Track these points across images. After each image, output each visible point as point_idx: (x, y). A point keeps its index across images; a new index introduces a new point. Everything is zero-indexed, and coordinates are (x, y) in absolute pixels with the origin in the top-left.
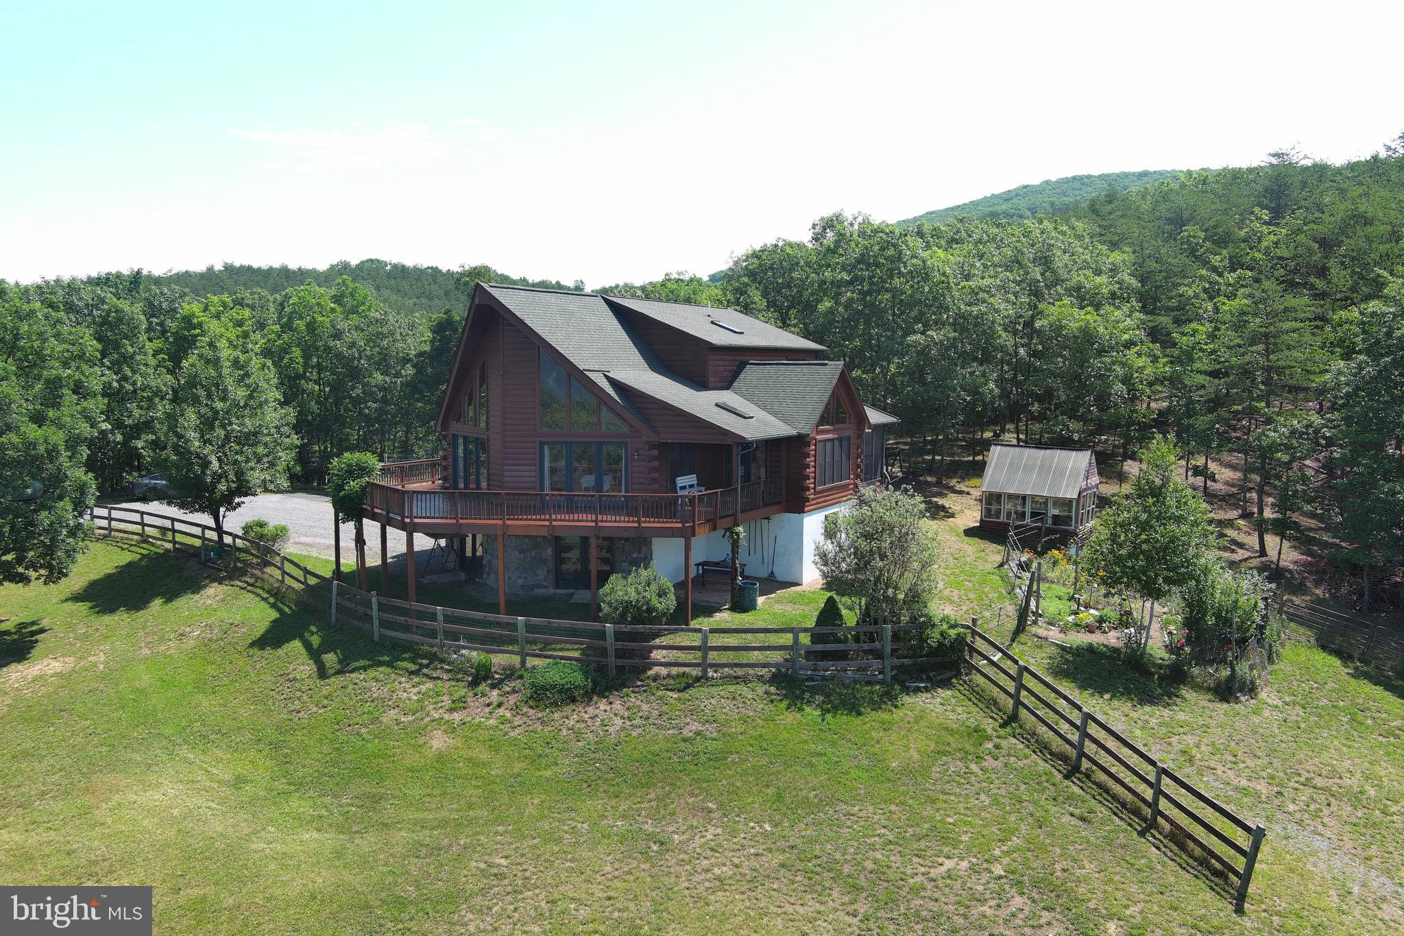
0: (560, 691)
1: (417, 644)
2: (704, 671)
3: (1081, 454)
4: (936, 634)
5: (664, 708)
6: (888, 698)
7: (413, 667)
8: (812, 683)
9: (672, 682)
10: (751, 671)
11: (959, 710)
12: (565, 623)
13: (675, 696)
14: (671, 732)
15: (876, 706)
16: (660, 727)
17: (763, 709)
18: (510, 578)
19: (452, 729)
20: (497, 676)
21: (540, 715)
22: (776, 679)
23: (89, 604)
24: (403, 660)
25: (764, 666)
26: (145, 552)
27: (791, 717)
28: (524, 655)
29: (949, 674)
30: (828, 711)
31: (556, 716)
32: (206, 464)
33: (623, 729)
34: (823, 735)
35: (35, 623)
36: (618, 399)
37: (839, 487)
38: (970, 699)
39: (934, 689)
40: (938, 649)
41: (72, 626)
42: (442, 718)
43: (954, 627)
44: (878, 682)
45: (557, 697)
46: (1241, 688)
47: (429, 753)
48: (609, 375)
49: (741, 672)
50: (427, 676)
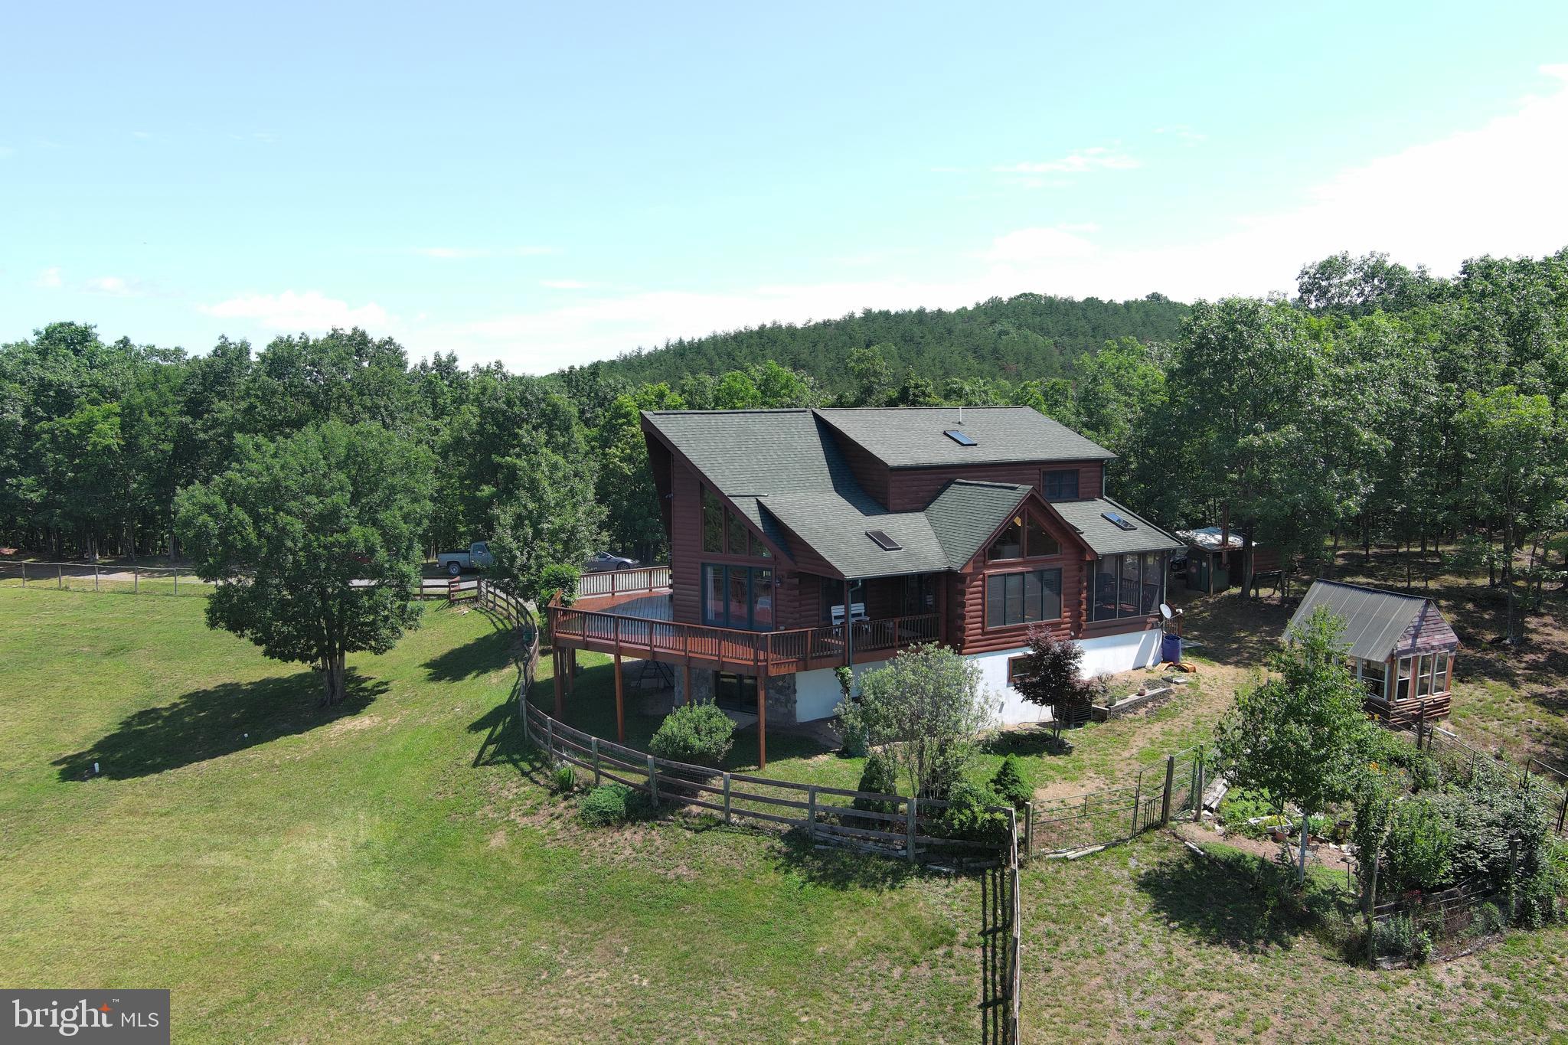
0: (600, 814)
1: (541, 747)
2: (728, 816)
3: (1413, 602)
4: (965, 816)
5: (672, 846)
6: (897, 877)
7: (527, 768)
8: (823, 847)
9: (696, 822)
10: (771, 824)
11: (957, 906)
13: (689, 834)
14: (659, 871)
15: (871, 882)
16: (655, 865)
17: (752, 865)
19: (513, 830)
20: (576, 789)
21: (578, 832)
22: (786, 838)
24: (526, 761)
25: (782, 821)
26: (501, 626)
27: (772, 878)
28: (599, 774)
29: (983, 864)
30: (811, 879)
31: (590, 835)
33: (626, 860)
35: (386, 683)
36: (760, 526)
37: (1036, 626)
38: (984, 896)
39: (957, 876)
40: (969, 833)
41: (404, 689)
42: (514, 820)
43: (993, 811)
44: (897, 859)
45: (597, 818)
46: (1394, 951)
47: (483, 849)
48: (761, 499)
49: (762, 823)
50: (532, 779)
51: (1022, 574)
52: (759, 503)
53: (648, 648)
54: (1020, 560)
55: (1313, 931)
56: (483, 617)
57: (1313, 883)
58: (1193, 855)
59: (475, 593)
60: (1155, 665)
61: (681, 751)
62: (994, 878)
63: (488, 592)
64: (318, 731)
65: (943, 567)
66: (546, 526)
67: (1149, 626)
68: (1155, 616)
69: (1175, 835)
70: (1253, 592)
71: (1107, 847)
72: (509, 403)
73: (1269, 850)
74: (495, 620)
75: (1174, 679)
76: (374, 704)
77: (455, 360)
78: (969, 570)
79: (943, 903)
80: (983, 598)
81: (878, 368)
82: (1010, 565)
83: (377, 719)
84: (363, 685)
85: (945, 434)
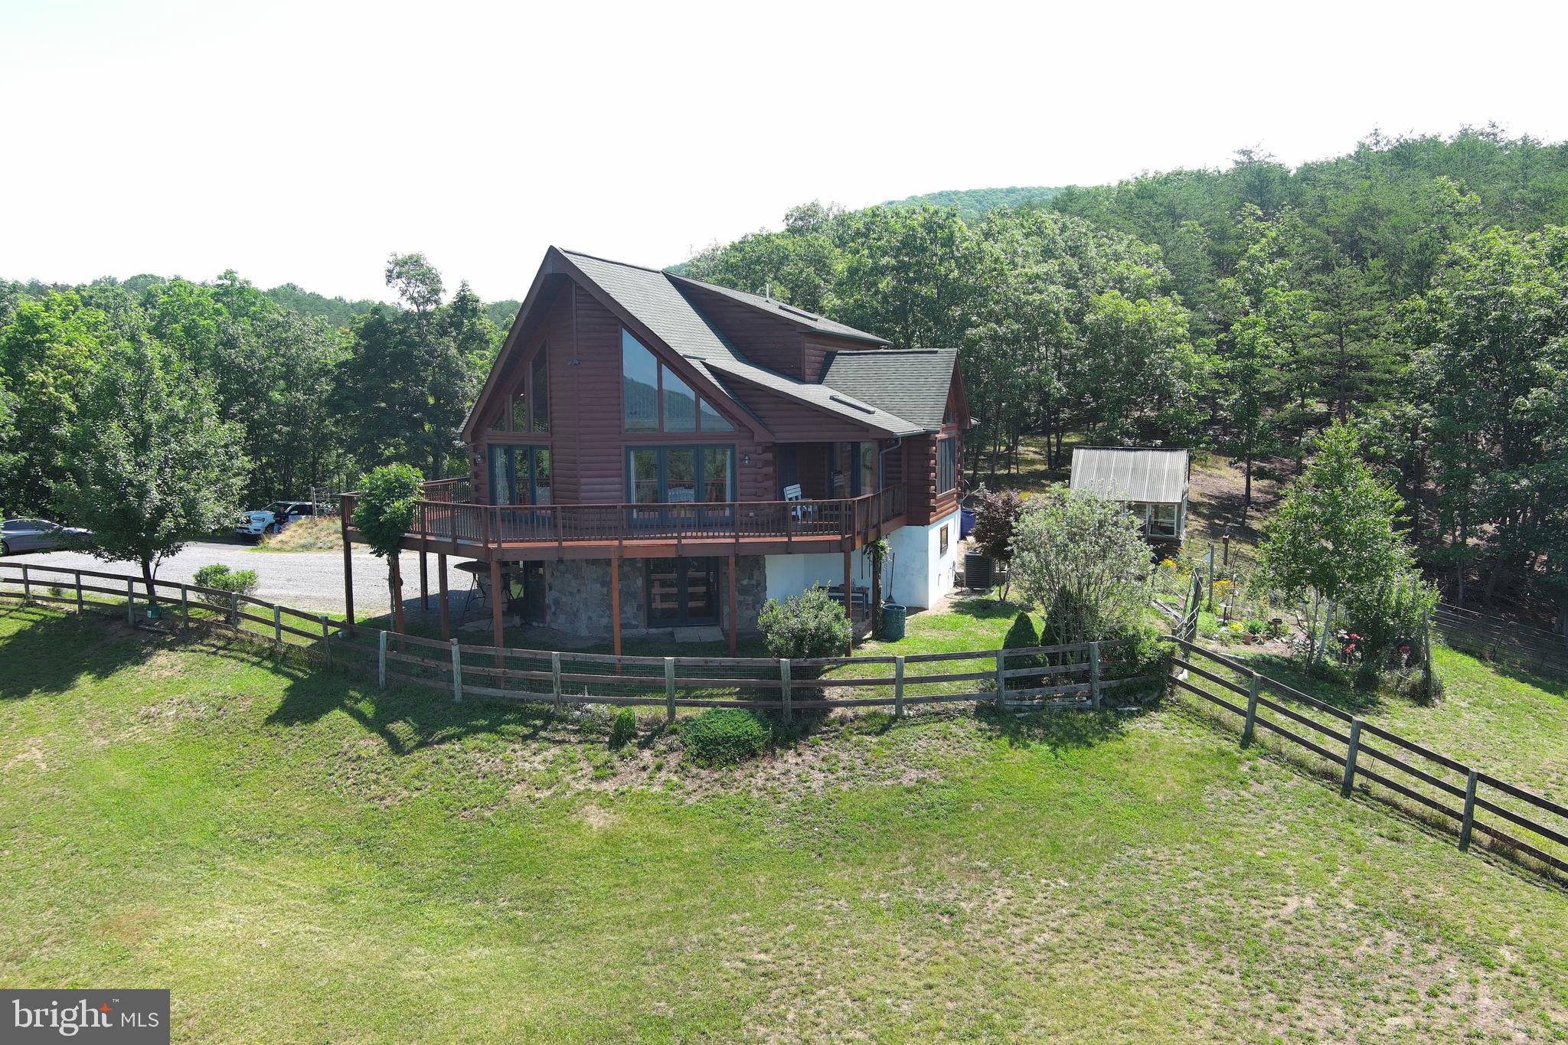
0: (736, 745)
1: (522, 700)
2: (899, 709)
3: (1174, 453)
4: (1147, 649)
5: (868, 755)
7: (526, 731)
8: (1024, 715)
9: (863, 724)
10: (951, 706)
11: (1189, 733)
12: (729, 660)
13: (875, 740)
14: (888, 783)
16: (872, 778)
17: (983, 748)
18: (590, 618)
19: (608, 802)
20: (643, 733)
21: (716, 776)
22: (981, 713)
24: (508, 722)
27: (1018, 755)
28: (672, 705)
29: (1155, 696)
30: (1056, 745)
31: (738, 774)
32: (142, 493)
33: (827, 784)
34: (1063, 772)
36: (725, 391)
38: (1192, 721)
39: (1147, 712)
42: (589, 790)
47: (591, 833)
48: (707, 361)
49: (941, 706)
50: (549, 740)
65: (920, 430)
82: (943, 431)
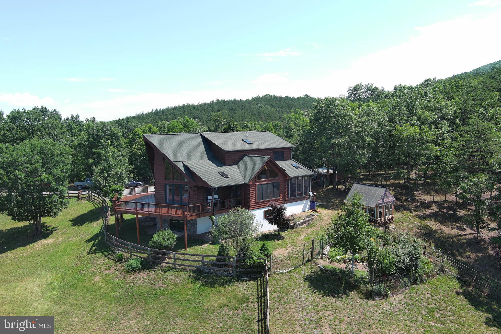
0: (132, 268)
1: (111, 247)
2: (175, 266)
4: (251, 261)
5: (157, 277)
6: (230, 282)
7: (107, 254)
8: (206, 274)
9: (165, 269)
10: (190, 268)
11: (250, 290)
12: (139, 246)
13: (162, 273)
14: (152, 286)
15: (222, 284)
16: (151, 284)
17: (183, 282)
19: (102, 275)
20: (124, 260)
21: (125, 275)
22: (194, 272)
23: (72, 222)
24: (106, 252)
25: (193, 266)
26: (97, 206)
27: (190, 285)
28: (131, 255)
29: (257, 276)
30: (203, 285)
31: (129, 275)
33: (141, 283)
35: (56, 227)
36: (184, 171)
37: (272, 200)
38: (258, 286)
39: (249, 281)
40: (253, 266)
41: (63, 229)
42: (102, 272)
43: (260, 259)
44: (230, 276)
45: (131, 270)
46: (379, 294)
47: (92, 282)
48: (184, 162)
49: (186, 268)
50: (108, 258)
51: (267, 184)
52: (183, 164)
53: (147, 212)
54: (266, 179)
55: (356, 290)
56: (90, 203)
57: (355, 275)
58: (321, 269)
59: (87, 195)
60: (308, 211)
61: (159, 246)
62: (261, 281)
63: (92, 195)
64: (32, 245)
65: (243, 183)
66: (111, 172)
67: (306, 199)
68: (308, 196)
69: (315, 263)
70: (336, 187)
71: (295, 268)
72: (98, 131)
73: (343, 266)
74: (95, 204)
75: (314, 215)
76: (52, 235)
77: (78, 117)
78: (251, 183)
79: (245, 290)
80: (255, 192)
81: (221, 120)
82: (263, 181)
83: (53, 240)
84: (48, 228)
85: (243, 140)
